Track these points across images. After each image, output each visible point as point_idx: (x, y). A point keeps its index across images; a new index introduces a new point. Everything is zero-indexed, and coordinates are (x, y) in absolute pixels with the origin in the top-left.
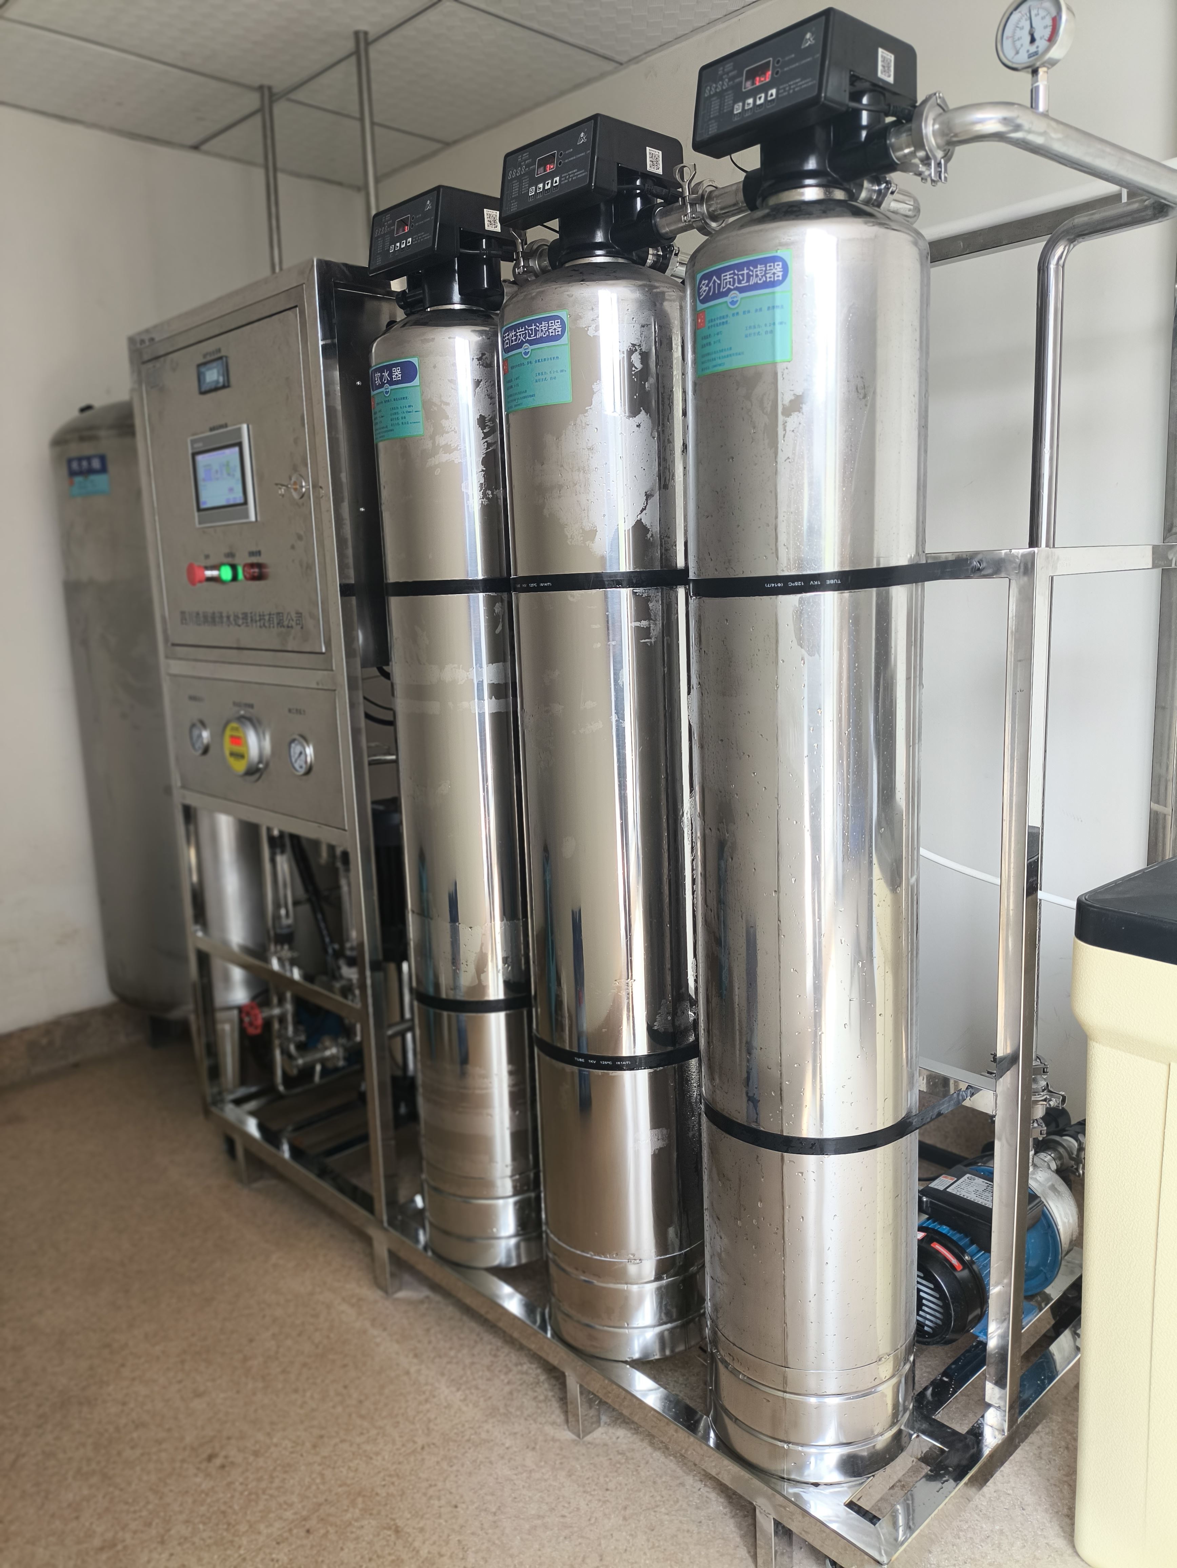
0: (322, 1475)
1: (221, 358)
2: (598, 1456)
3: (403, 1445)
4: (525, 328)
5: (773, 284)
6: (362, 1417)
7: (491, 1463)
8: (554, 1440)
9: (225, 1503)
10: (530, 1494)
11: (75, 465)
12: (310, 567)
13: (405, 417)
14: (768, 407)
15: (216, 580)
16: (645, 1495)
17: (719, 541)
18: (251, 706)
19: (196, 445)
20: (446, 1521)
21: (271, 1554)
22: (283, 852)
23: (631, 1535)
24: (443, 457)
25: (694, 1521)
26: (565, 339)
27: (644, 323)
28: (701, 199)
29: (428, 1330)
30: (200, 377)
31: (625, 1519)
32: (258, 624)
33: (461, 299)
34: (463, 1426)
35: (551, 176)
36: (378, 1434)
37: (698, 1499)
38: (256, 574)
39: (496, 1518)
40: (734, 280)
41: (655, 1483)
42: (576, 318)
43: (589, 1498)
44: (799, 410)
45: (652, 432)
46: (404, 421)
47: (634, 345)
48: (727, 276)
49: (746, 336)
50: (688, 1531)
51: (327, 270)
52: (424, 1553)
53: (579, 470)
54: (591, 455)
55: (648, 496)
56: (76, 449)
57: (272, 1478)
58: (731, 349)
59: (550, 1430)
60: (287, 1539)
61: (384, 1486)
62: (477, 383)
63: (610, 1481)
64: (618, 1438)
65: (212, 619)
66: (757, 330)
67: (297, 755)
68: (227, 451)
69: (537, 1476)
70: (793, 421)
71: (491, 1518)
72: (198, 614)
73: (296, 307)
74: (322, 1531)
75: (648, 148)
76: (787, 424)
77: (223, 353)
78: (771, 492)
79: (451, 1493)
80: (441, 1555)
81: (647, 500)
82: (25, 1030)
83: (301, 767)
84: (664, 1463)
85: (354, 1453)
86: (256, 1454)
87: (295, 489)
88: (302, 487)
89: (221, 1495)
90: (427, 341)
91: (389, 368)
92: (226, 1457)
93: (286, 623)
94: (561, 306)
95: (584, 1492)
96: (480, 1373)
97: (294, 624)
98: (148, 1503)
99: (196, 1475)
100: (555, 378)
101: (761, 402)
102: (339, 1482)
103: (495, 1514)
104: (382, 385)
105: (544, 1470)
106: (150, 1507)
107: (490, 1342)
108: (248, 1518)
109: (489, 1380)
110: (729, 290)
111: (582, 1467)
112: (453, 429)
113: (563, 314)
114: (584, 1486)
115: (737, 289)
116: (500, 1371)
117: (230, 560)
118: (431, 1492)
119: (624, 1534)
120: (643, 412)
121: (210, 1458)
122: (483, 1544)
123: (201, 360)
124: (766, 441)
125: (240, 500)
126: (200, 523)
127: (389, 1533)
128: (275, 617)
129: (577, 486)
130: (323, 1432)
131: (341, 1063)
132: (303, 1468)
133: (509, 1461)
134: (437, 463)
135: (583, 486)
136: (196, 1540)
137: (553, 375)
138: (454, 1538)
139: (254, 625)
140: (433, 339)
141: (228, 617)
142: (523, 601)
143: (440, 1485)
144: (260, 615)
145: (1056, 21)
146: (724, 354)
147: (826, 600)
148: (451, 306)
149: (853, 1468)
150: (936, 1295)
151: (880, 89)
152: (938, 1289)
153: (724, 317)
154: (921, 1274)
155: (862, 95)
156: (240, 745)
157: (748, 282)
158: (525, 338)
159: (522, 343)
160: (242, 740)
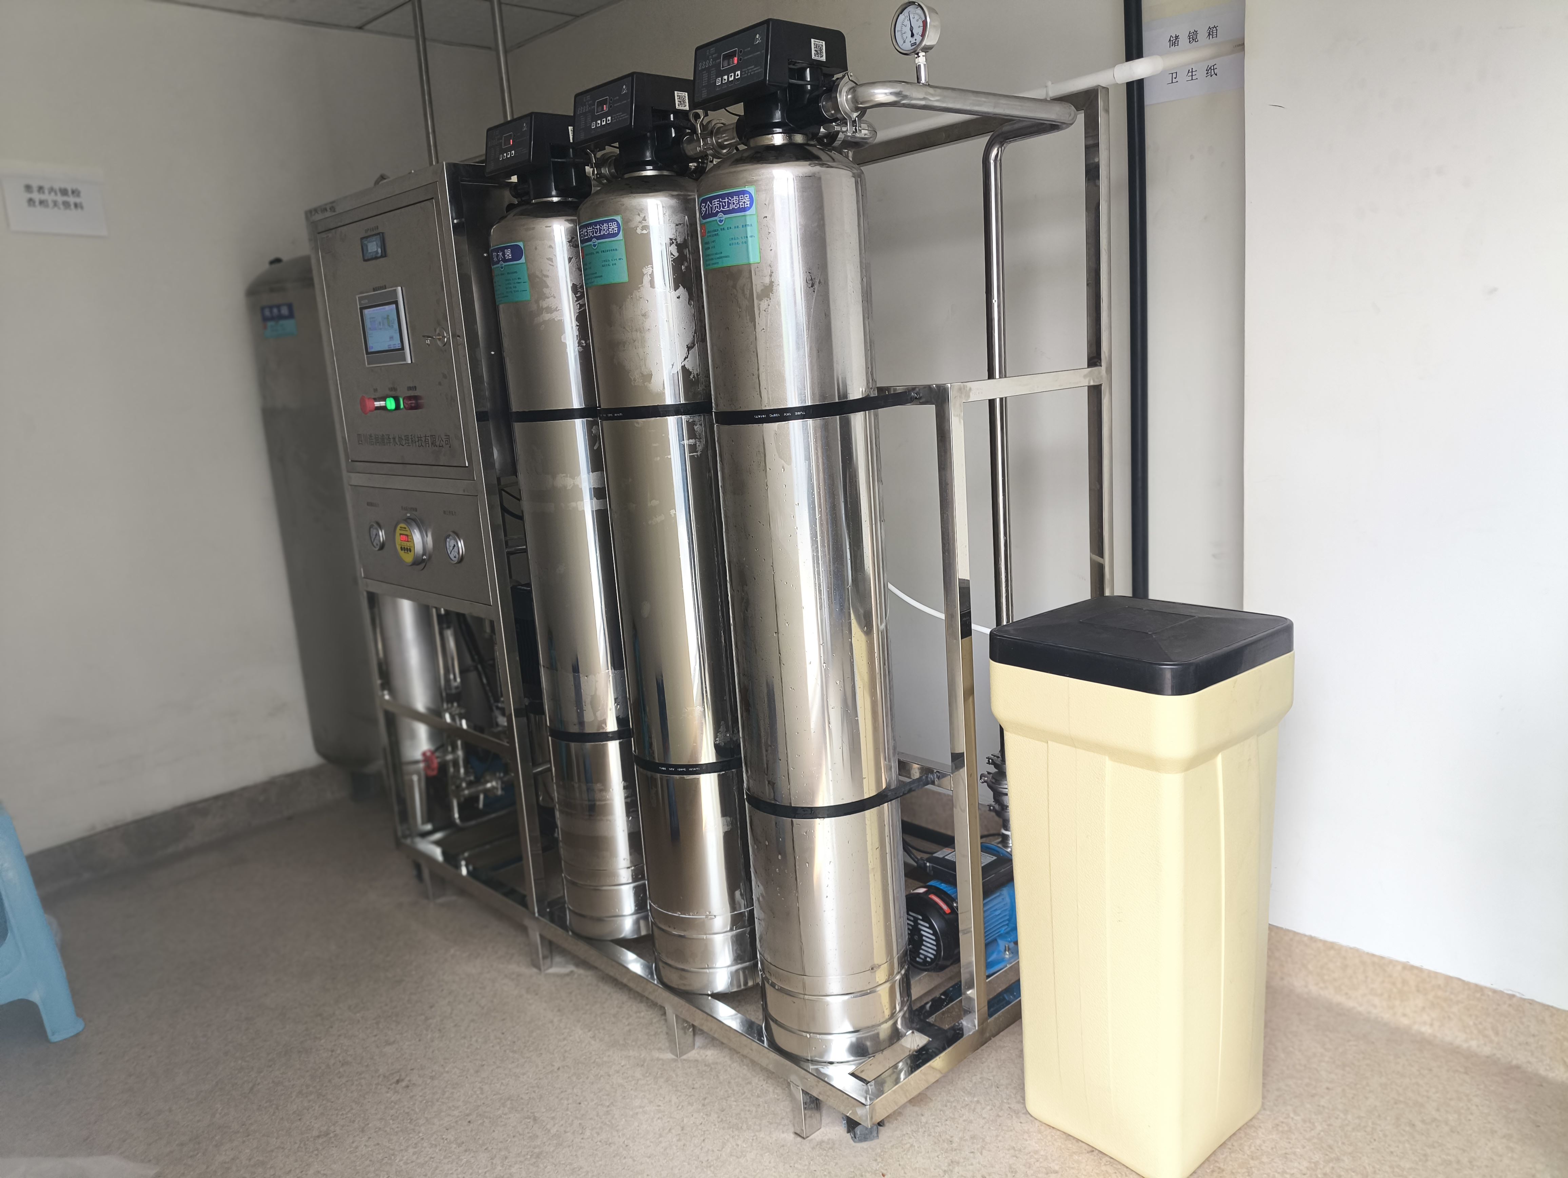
0: (481, 1089)
1: (379, 234)
2: (690, 1068)
3: (544, 1068)
4: (593, 228)
5: (744, 210)
6: (514, 1052)
7: (609, 1076)
8: (658, 1059)
9: (409, 1108)
10: (636, 1094)
11: (267, 313)
12: (454, 399)
13: (516, 287)
14: (747, 293)
15: (384, 408)
16: (720, 1091)
17: (725, 385)
18: (416, 510)
19: (363, 302)
20: (571, 1112)
21: (442, 1136)
22: (448, 627)
23: (707, 1115)
24: (547, 316)
25: (754, 1105)
26: (620, 236)
27: (677, 223)
28: (711, 134)
29: (571, 993)
30: (364, 249)
31: (704, 1105)
32: (417, 443)
33: (557, 193)
34: (591, 1053)
35: (605, 115)
36: (525, 1062)
37: (760, 1091)
38: (413, 405)
39: (609, 1109)
40: (720, 205)
41: (729, 1083)
42: (627, 221)
43: (679, 1094)
44: (768, 296)
45: (689, 301)
46: (515, 289)
47: (671, 239)
48: (716, 202)
49: (730, 245)
50: (749, 1111)
51: (454, 169)
52: (553, 1131)
53: (636, 331)
54: (644, 319)
55: (689, 348)
56: (267, 299)
57: (444, 1093)
58: (721, 253)
59: (656, 1054)
60: (454, 1127)
61: (527, 1093)
62: (570, 259)
63: (696, 1083)
64: (707, 1056)
65: (382, 440)
66: (736, 241)
67: (451, 548)
68: (387, 307)
69: (642, 1082)
70: (764, 304)
71: (605, 1109)
72: (371, 436)
73: (432, 198)
74: (480, 1122)
75: (676, 92)
76: (761, 306)
77: (380, 230)
78: (754, 352)
79: (577, 1095)
80: (565, 1132)
81: (688, 351)
82: (244, 789)
83: (455, 557)
84: (738, 1071)
85: (506, 1075)
86: (433, 1078)
87: (439, 339)
88: (444, 337)
89: (406, 1103)
90: (528, 229)
91: (503, 249)
92: (410, 1081)
93: (438, 443)
94: (617, 213)
95: (677, 1091)
96: (608, 1020)
97: (444, 444)
98: (352, 1109)
99: (387, 1092)
100: (615, 264)
101: (743, 291)
102: (494, 1093)
103: (608, 1106)
104: (498, 262)
105: (648, 1079)
106: (354, 1111)
107: (616, 999)
108: (426, 1116)
109: (613, 1023)
110: (718, 212)
111: (677, 1075)
112: (552, 295)
113: (618, 218)
114: (676, 1087)
115: (722, 211)
116: (623, 1017)
117: (393, 393)
118: (562, 1095)
119: (702, 1114)
120: (681, 287)
121: (398, 1082)
122: (597, 1124)
123: (364, 235)
124: (748, 317)
125: (399, 346)
126: (368, 364)
127: (529, 1121)
128: (429, 438)
129: (636, 342)
130: (484, 1063)
131: (500, 792)
132: (467, 1085)
133: (623, 1074)
134: (541, 321)
135: (640, 342)
136: (388, 1129)
137: (614, 262)
138: (577, 1122)
139: (414, 444)
140: (534, 228)
141: (394, 438)
142: (605, 426)
143: (569, 1091)
144: (418, 437)
145: (925, 23)
146: (718, 256)
147: (795, 426)
148: (550, 199)
149: (859, 1050)
150: (931, 932)
151: (816, 66)
152: (931, 927)
153: (715, 231)
154: (920, 917)
155: (805, 69)
156: (408, 541)
157: (728, 207)
158: (593, 234)
159: (591, 238)
160: (409, 537)
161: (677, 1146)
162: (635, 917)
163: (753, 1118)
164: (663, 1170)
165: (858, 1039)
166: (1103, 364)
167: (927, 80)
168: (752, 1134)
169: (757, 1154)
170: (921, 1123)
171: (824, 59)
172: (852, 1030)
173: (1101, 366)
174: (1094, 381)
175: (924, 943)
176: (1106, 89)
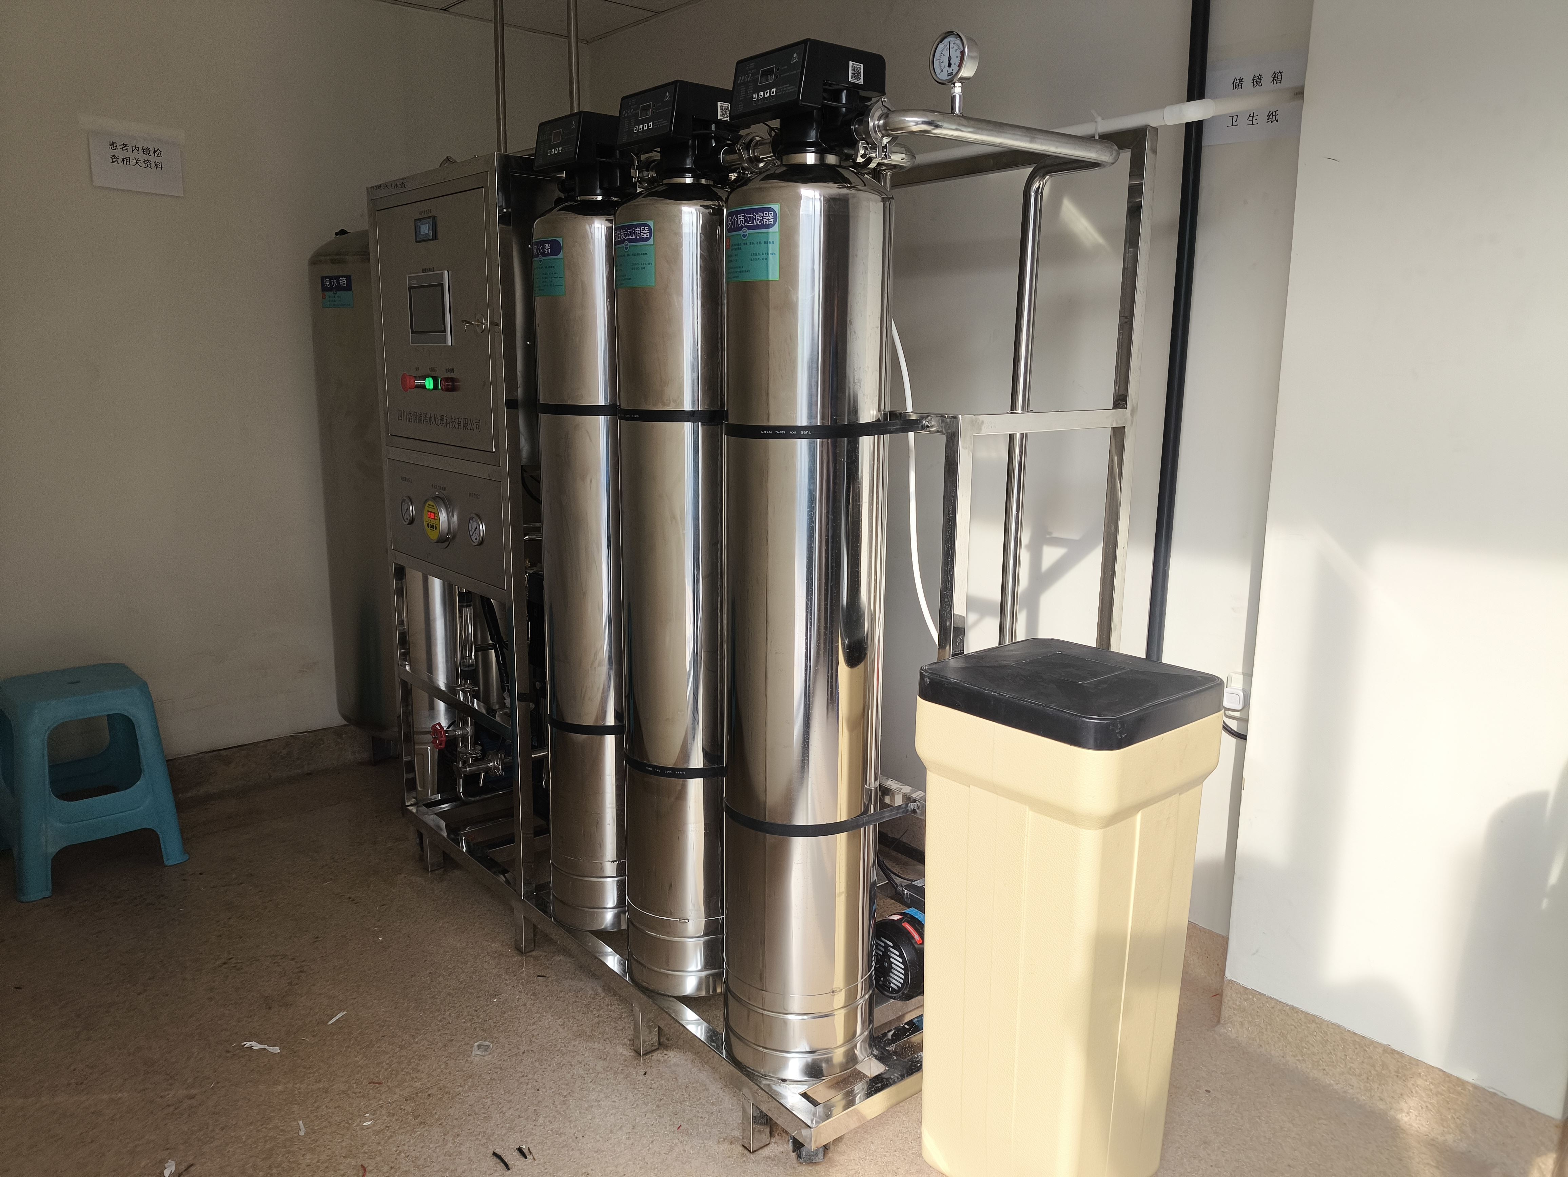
0: (446, 1063)
1: (431, 217)
2: (650, 1068)
3: (510, 1050)
4: (626, 231)
5: (768, 226)
6: (483, 1030)
7: (571, 1065)
8: (621, 1055)
10: (594, 1087)
12: (487, 385)
13: (552, 281)
15: (423, 387)
16: (677, 1093)
18: (445, 489)
19: (414, 282)
20: (529, 1098)
21: (401, 1106)
23: (660, 1116)
24: (579, 313)
25: (707, 1112)
26: (651, 242)
30: (417, 230)
31: (658, 1106)
32: (451, 424)
33: (601, 192)
34: (557, 1041)
35: (648, 121)
37: (716, 1099)
38: (449, 387)
39: (566, 1099)
40: (745, 220)
41: (687, 1087)
42: (659, 227)
43: (636, 1092)
44: (784, 314)
46: (551, 283)
49: (751, 260)
50: (701, 1117)
51: (507, 162)
53: (660, 337)
54: (667, 325)
56: (328, 270)
57: (410, 1063)
58: (742, 267)
59: (619, 1050)
60: (413, 1098)
63: (655, 1083)
65: (420, 418)
67: (473, 530)
69: (602, 1076)
71: (561, 1098)
72: (409, 413)
73: (482, 187)
74: (439, 1096)
75: (719, 103)
77: (433, 213)
78: (765, 367)
79: (537, 1081)
80: (520, 1117)
83: (476, 539)
86: (402, 1047)
87: (478, 325)
88: (483, 324)
89: (372, 1069)
90: (568, 226)
91: (542, 243)
93: (469, 426)
94: (650, 220)
95: (634, 1089)
96: (579, 1009)
97: (474, 427)
99: (356, 1056)
100: (644, 268)
103: (565, 1096)
104: (537, 256)
105: (608, 1073)
108: (389, 1084)
109: (584, 1013)
110: (742, 227)
111: (637, 1073)
112: (586, 292)
113: (651, 223)
114: (634, 1085)
115: (746, 226)
116: (594, 1008)
117: (433, 373)
118: (523, 1079)
119: (655, 1115)
122: (552, 1113)
123: (418, 216)
126: (412, 343)
128: (462, 421)
130: (453, 1038)
132: (433, 1058)
133: (584, 1066)
134: (574, 316)
135: (662, 347)
136: (350, 1093)
137: (643, 266)
138: (532, 1108)
139: (448, 425)
140: (574, 225)
141: (430, 418)
142: (624, 425)
143: (530, 1076)
144: (452, 419)
145: (963, 53)
146: (739, 270)
147: (802, 446)
148: (594, 197)
149: (814, 1071)
150: (901, 960)
151: (853, 89)
152: (901, 955)
153: (739, 245)
154: (892, 945)
155: (842, 91)
156: (434, 519)
157: (753, 223)
158: (626, 237)
159: (625, 240)
160: (436, 515)
161: (625, 1144)
162: (616, 910)
163: (703, 1126)
164: (608, 1167)
165: (813, 1060)
166: (1129, 406)
167: (961, 111)
168: (701, 1142)
169: (703, 1162)
170: (870, 1150)
171: (861, 82)
172: (808, 1050)
173: (1126, 408)
174: (1117, 423)
175: (893, 970)
176: (1156, 130)
